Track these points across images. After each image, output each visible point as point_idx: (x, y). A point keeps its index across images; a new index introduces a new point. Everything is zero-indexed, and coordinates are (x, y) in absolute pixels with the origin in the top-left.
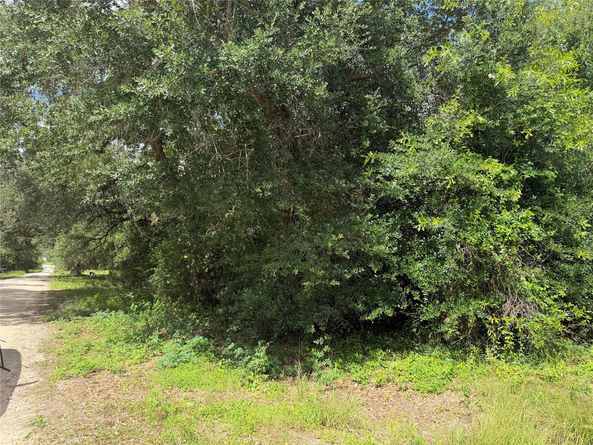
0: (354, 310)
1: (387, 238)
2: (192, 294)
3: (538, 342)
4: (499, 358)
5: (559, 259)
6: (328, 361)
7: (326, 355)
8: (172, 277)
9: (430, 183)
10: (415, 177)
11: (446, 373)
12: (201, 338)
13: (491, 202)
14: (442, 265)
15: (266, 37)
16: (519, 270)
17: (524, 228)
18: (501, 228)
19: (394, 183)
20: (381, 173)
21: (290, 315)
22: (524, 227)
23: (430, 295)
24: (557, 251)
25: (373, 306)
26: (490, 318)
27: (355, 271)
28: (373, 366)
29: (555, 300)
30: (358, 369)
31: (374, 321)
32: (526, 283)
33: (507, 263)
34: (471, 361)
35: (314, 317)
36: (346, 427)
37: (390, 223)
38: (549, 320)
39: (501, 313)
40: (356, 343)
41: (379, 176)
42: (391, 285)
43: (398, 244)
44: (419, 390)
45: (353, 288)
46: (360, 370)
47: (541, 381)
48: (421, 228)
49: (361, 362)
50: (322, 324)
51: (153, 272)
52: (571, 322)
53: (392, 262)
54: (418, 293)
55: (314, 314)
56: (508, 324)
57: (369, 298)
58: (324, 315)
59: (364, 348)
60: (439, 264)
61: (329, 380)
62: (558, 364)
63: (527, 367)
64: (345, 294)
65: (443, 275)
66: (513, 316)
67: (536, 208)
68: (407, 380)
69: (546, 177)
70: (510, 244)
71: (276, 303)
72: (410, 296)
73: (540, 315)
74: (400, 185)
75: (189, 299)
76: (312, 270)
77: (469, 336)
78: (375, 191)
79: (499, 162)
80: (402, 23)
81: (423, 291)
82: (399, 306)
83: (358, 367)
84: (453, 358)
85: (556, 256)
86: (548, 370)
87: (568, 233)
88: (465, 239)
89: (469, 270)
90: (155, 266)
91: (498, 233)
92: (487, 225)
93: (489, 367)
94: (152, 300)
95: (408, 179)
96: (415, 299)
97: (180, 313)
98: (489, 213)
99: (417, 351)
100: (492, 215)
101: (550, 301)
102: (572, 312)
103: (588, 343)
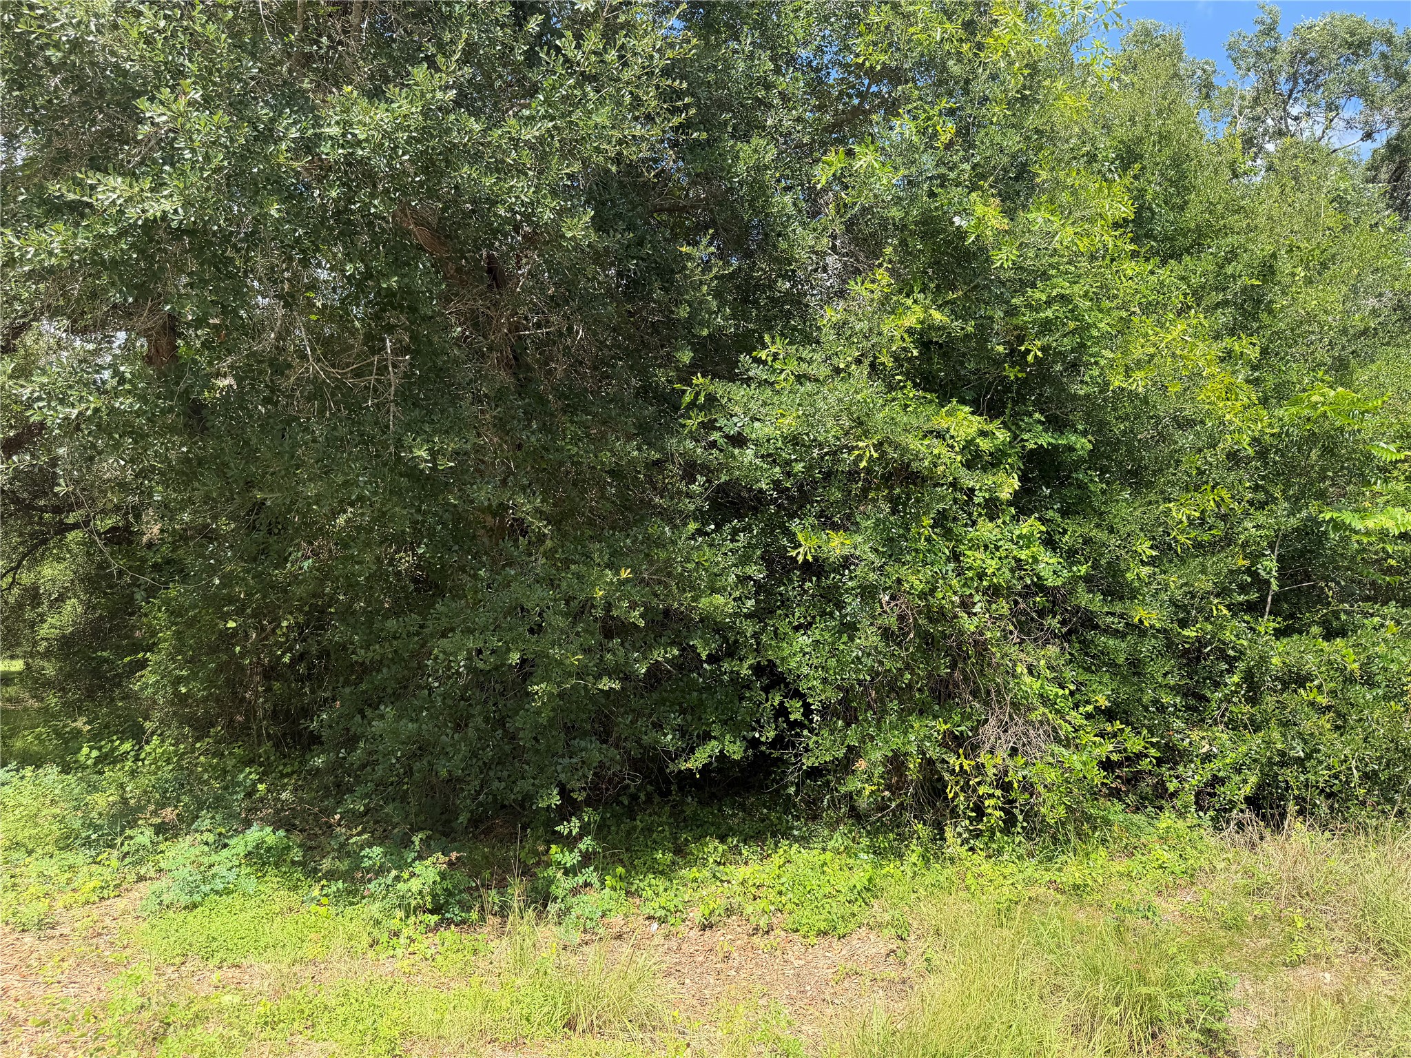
0: (655, 749)
1: (732, 578)
2: (247, 719)
3: (1051, 809)
4: (972, 849)
5: (1096, 627)
6: (590, 875)
7: (586, 859)
8: (193, 676)
9: (826, 454)
10: (794, 440)
11: (859, 888)
12: (269, 829)
13: (955, 501)
14: (851, 639)
15: (440, 88)
16: (1013, 651)
17: (1023, 557)
18: (975, 558)
19: (750, 452)
20: (720, 429)
21: (499, 768)
22: (1023, 555)
23: (825, 710)
24: (1092, 608)
25: (698, 736)
26: (952, 760)
27: (658, 655)
28: (695, 880)
29: (1088, 716)
30: (661, 889)
31: (700, 772)
32: (1028, 679)
33: (988, 635)
34: (914, 858)
35: (559, 768)
36: (624, 1029)
37: (740, 544)
38: (1075, 760)
39: (975, 747)
40: (659, 826)
41: (715, 436)
42: (740, 686)
43: (757, 593)
44: (797, 931)
45: (655, 696)
46: (666, 890)
47: (1059, 896)
48: (806, 554)
49: (666, 872)
50: (578, 785)
51: (143, 664)
52: (1120, 764)
53: (743, 633)
54: (799, 705)
55: (560, 761)
56: (991, 771)
57: (689, 718)
58: (583, 762)
59: (676, 839)
60: (845, 638)
61: (591, 920)
62: (1093, 856)
63: (1031, 868)
64: (634, 711)
65: (853, 662)
66: (1002, 754)
67: (1050, 514)
68: (772, 908)
69: (1071, 449)
70: (994, 592)
71: (464, 739)
72: (782, 711)
73: (1057, 749)
74: (762, 457)
75: (237, 733)
76: (556, 652)
77: (909, 801)
78: (706, 469)
79: (973, 413)
80: (768, 87)
81: (810, 700)
82: (757, 735)
83: (661, 883)
84: (875, 853)
85: (1091, 620)
86: (1072, 870)
87: (1114, 569)
88: (899, 581)
89: (907, 650)
90: (150, 649)
91: (970, 568)
92: (947, 552)
93: (950, 871)
94: (139, 736)
95: (780, 444)
96: (792, 717)
97: (214, 768)
98: (950, 525)
99: (796, 840)
100: (958, 529)
101: (1077, 718)
102: (1120, 742)
103: (1159, 809)
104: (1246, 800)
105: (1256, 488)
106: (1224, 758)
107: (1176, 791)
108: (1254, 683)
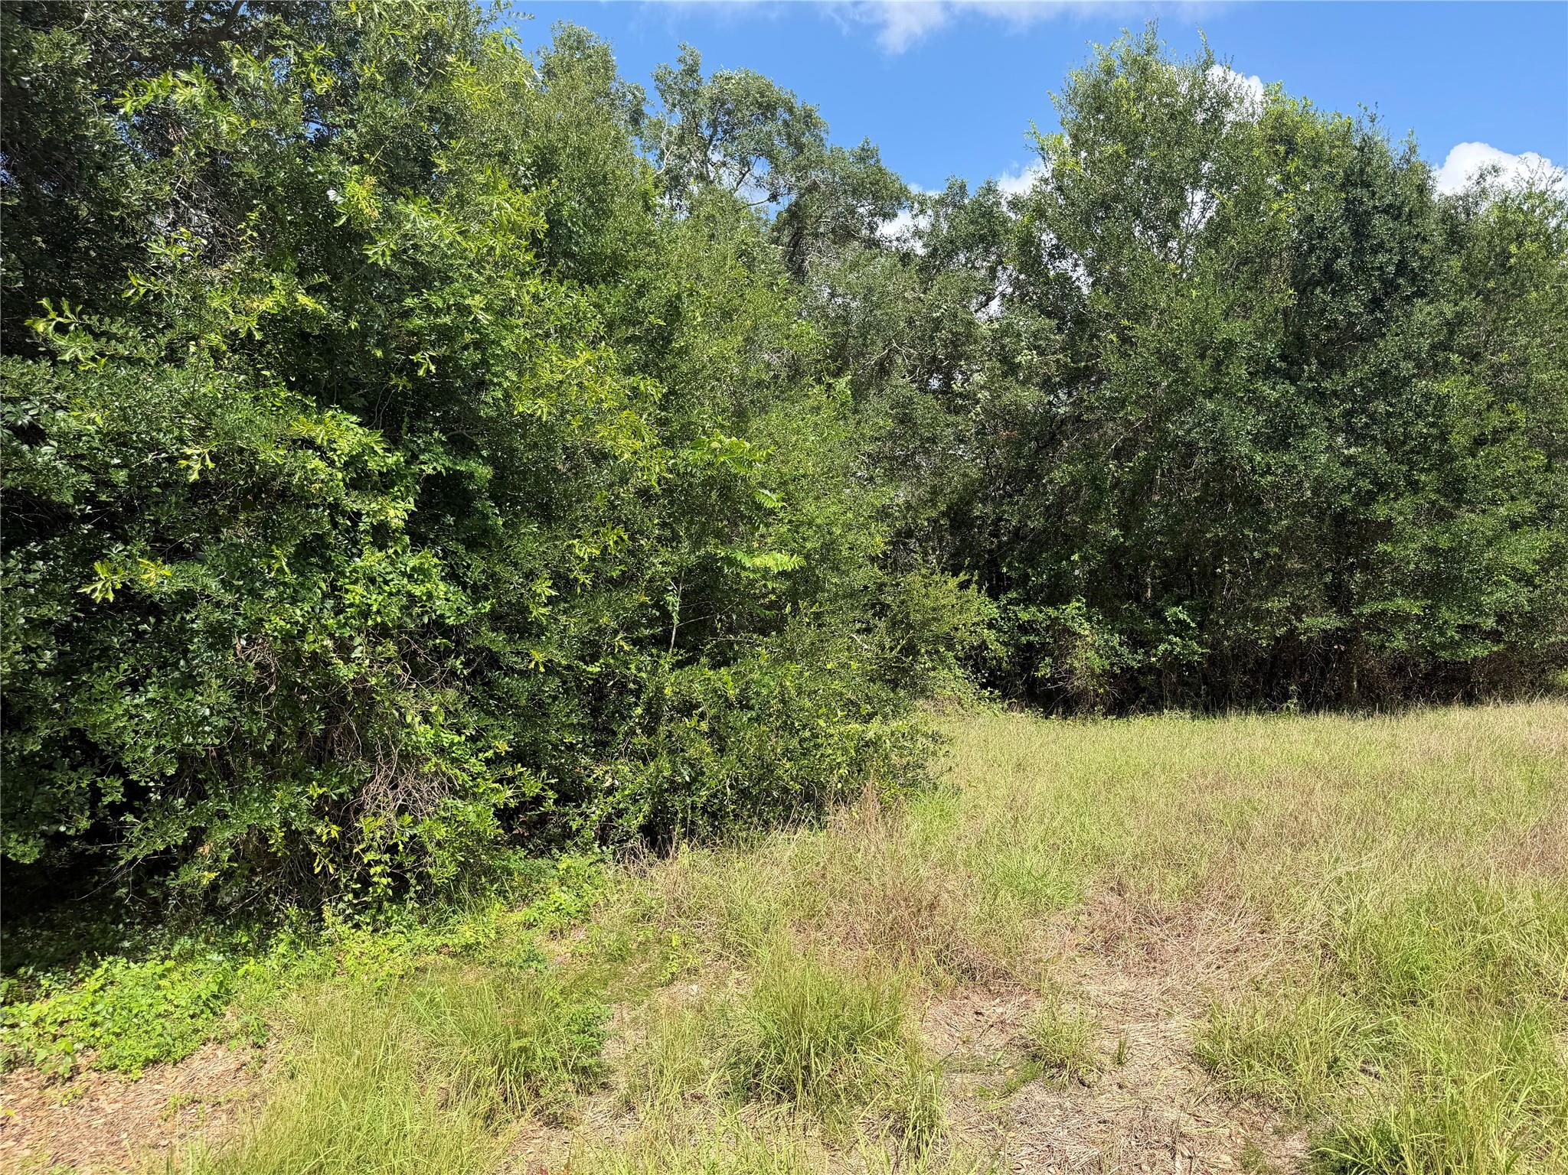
3: (442, 868)
4: (357, 926)
5: (500, 668)
9: (164, 460)
10: (119, 440)
11: (204, 997)
16: (403, 698)
17: (417, 593)
18: (356, 594)
19: (47, 451)
22: (417, 590)
24: (496, 648)
26: (320, 828)
32: (420, 728)
33: (373, 681)
34: (282, 948)
38: (469, 811)
43: (61, 641)
44: (115, 1067)
47: (450, 960)
52: (521, 810)
54: (117, 783)
62: (488, 910)
63: (421, 935)
65: (199, 723)
66: (387, 814)
67: (452, 545)
68: (79, 1046)
69: (471, 476)
70: (382, 633)
72: (96, 794)
73: (453, 802)
74: (68, 458)
77: (279, 883)
79: (360, 425)
82: (62, 829)
85: (497, 661)
86: (466, 930)
88: (259, 622)
89: (268, 705)
92: (323, 585)
93: (327, 955)
96: (107, 800)
98: (330, 554)
99: (125, 953)
100: (339, 559)
101: (476, 765)
102: (518, 787)
103: (562, 849)
104: (642, 828)
105: (663, 525)
106: (624, 789)
107: (578, 830)
108: (653, 714)
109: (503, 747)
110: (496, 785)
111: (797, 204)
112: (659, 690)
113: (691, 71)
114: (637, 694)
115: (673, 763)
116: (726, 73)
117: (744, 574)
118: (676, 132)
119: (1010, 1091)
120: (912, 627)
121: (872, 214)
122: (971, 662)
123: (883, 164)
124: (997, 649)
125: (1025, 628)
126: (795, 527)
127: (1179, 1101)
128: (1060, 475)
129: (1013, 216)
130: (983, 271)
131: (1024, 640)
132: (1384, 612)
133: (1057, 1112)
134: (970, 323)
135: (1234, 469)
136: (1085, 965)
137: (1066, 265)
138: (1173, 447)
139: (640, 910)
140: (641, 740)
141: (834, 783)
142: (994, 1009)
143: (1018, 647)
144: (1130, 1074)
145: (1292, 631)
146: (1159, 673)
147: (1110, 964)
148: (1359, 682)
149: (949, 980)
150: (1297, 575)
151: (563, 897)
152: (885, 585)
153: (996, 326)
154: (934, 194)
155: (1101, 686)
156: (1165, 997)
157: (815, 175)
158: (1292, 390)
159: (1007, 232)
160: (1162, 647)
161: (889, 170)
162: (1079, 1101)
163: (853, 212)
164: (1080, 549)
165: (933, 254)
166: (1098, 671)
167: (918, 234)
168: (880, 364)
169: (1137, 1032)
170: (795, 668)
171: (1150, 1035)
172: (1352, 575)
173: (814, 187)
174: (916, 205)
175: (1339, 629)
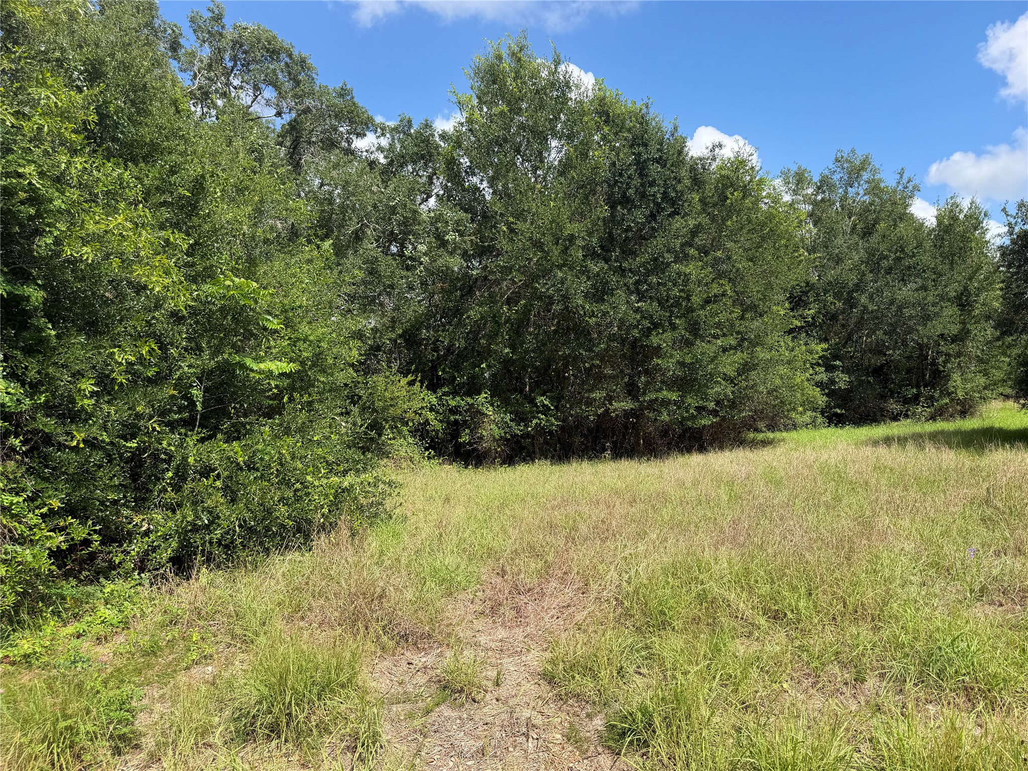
3: (3, 599)
5: (54, 444)
24: (48, 429)
38: (26, 554)
52: (71, 551)
67: (13, 351)
69: (28, 299)
85: (50, 439)
101: (32, 519)
102: (68, 534)
103: (107, 578)
104: (171, 559)
105: (189, 339)
106: (157, 532)
107: (120, 563)
108: (181, 476)
109: (56, 504)
110: (51, 534)
111: (295, 120)
112: (185, 458)
113: (218, 18)
114: (168, 461)
115: (195, 512)
116: (244, 24)
117: (252, 375)
118: (206, 61)
119: (428, 712)
120: (377, 411)
121: (348, 133)
122: (419, 434)
123: (356, 100)
124: (435, 424)
125: (454, 411)
126: (294, 343)
127: (532, 704)
128: (474, 313)
129: (442, 144)
130: (424, 178)
131: (452, 418)
132: (656, 399)
133: (458, 721)
134: (415, 212)
135: (575, 313)
136: (479, 624)
137: (475, 180)
138: (540, 298)
139: (168, 618)
140: (171, 496)
141: (318, 518)
142: (419, 660)
143: (448, 423)
144: (503, 692)
145: (607, 410)
146: (533, 437)
147: (494, 622)
148: (644, 441)
149: (391, 644)
150: (610, 377)
151: (105, 612)
152: (359, 383)
153: (432, 215)
154: (392, 124)
155: (499, 446)
156: (526, 640)
157: (309, 102)
158: (606, 266)
159: (439, 154)
160: (534, 422)
161: (360, 105)
162: (472, 712)
163: (336, 130)
164: (486, 360)
165: (391, 163)
166: (497, 437)
167: (380, 149)
168: (356, 232)
169: (509, 664)
170: (290, 440)
171: (516, 665)
172: (640, 377)
173: (307, 111)
174: (379, 130)
175: (632, 409)
